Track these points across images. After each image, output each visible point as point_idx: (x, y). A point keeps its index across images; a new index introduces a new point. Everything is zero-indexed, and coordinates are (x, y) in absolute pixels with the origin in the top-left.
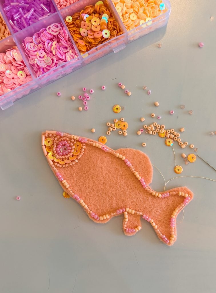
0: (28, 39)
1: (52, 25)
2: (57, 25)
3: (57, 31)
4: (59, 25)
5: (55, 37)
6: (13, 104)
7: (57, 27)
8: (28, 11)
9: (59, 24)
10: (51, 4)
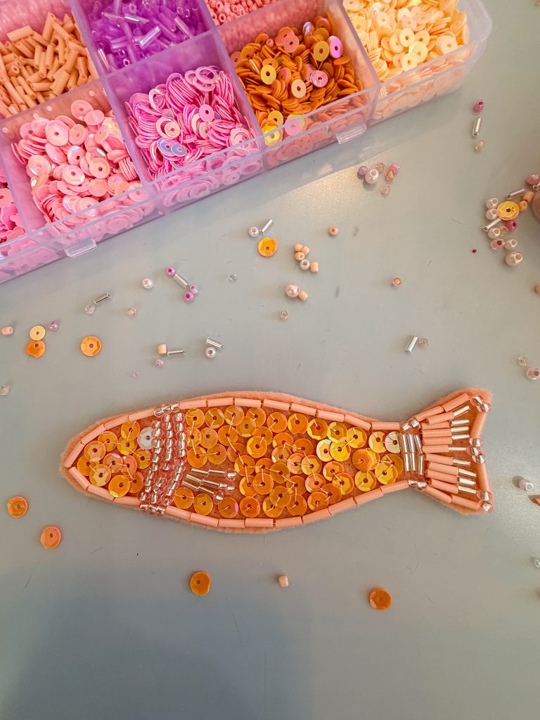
0: (140, 97)
1: (199, 69)
2: (208, 71)
3: (210, 85)
4: (214, 72)
5: (203, 96)
6: (95, 245)
7: (211, 76)
8: (144, 33)
9: (215, 69)
10: (199, 23)
